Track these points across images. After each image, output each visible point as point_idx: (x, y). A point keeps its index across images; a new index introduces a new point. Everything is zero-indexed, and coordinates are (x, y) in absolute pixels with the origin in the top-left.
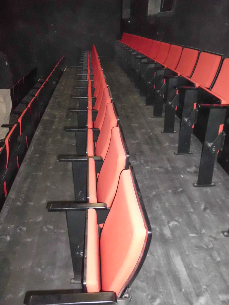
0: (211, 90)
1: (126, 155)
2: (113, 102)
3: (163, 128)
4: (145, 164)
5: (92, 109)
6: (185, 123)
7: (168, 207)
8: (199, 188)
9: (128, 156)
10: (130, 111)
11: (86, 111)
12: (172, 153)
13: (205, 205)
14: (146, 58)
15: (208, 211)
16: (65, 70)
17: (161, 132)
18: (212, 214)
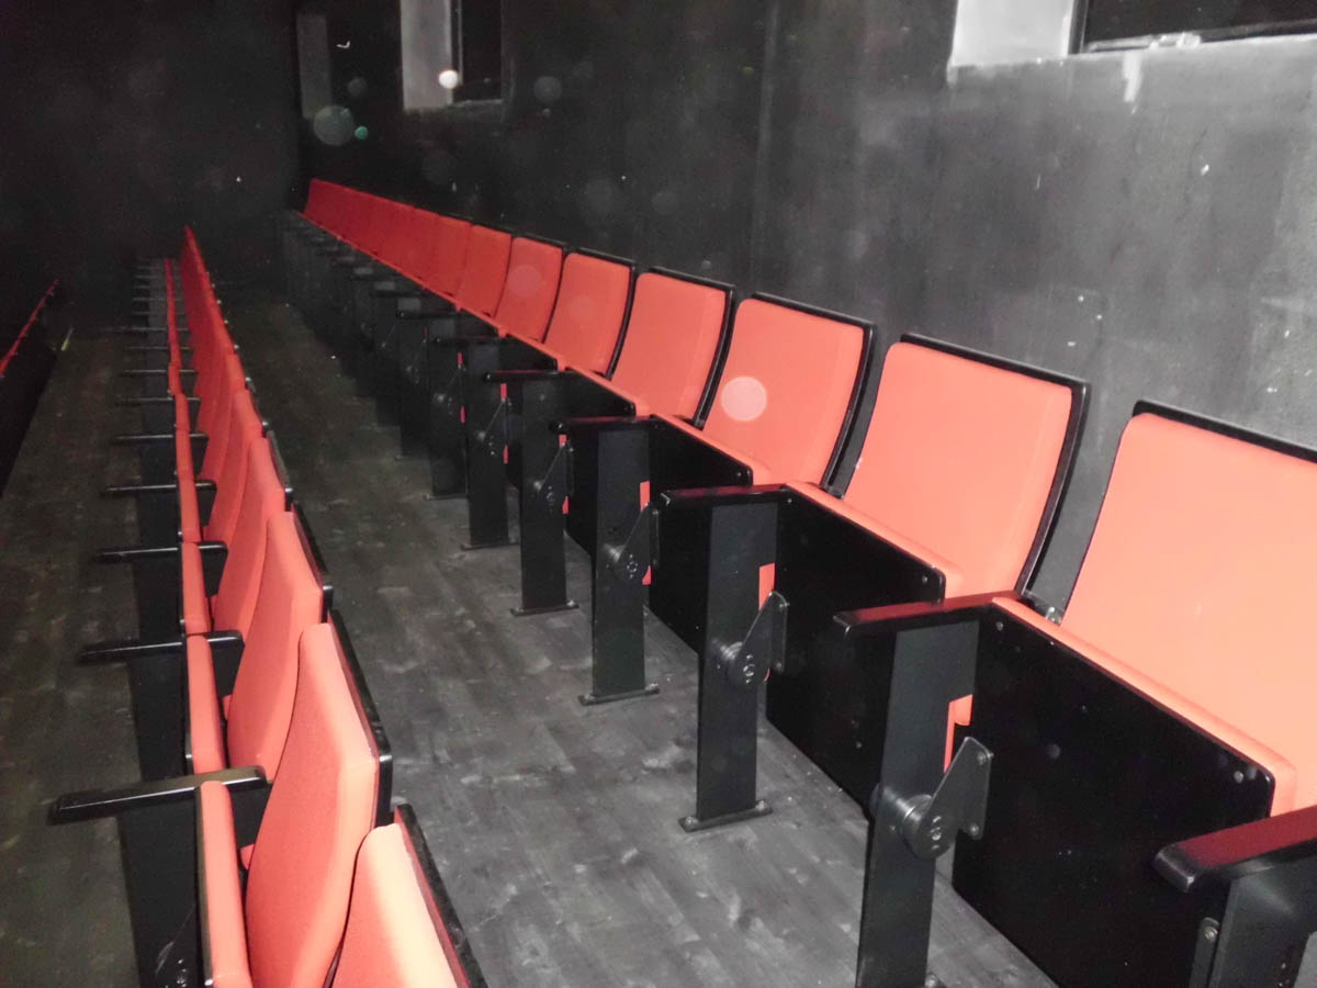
0: (701, 429)
1: (376, 756)
2: (295, 506)
3: (519, 594)
4: (457, 766)
5: (199, 540)
6: (611, 569)
7: (578, 939)
8: (708, 834)
9: (384, 758)
10: (365, 527)
11: (175, 549)
12: (569, 698)
13: (744, 902)
14: (414, 290)
15: (758, 924)
16: (64, 348)
17: (512, 611)
18: (777, 935)
